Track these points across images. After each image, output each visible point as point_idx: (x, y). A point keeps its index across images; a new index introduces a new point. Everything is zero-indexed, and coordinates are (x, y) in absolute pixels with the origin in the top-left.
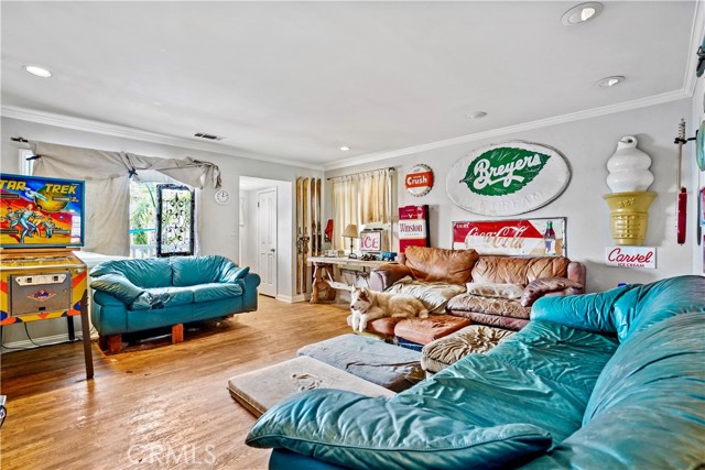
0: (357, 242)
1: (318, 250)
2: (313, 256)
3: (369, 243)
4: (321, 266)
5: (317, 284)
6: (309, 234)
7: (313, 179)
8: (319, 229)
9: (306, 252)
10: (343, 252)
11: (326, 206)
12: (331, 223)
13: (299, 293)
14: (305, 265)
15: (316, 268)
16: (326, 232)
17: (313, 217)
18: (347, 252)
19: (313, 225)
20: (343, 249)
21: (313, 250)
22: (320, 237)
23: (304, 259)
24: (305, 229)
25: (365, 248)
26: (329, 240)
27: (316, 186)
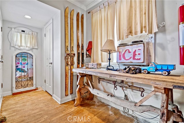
0: (114, 56)
1: (81, 63)
2: (78, 67)
3: (127, 56)
4: (83, 75)
5: (80, 89)
6: (75, 52)
7: (78, 14)
8: (82, 49)
9: (72, 64)
10: (100, 64)
11: (87, 33)
12: (90, 43)
13: (67, 95)
14: (72, 74)
15: (79, 77)
16: (87, 50)
17: (78, 40)
18: (105, 64)
19: (78, 46)
20: (100, 62)
21: (78, 63)
22: (83, 54)
23: (71, 70)
24: (72, 48)
25: (123, 60)
26: (89, 56)
27: (80, 19)
